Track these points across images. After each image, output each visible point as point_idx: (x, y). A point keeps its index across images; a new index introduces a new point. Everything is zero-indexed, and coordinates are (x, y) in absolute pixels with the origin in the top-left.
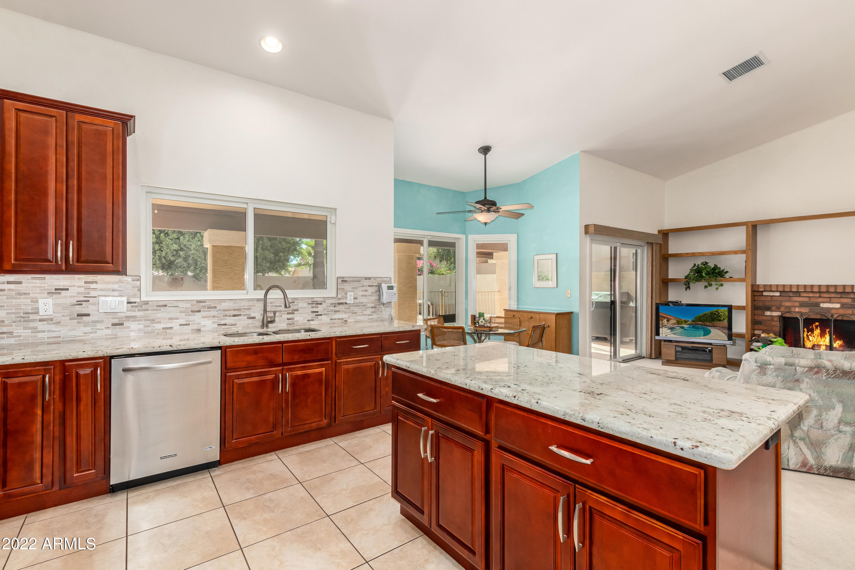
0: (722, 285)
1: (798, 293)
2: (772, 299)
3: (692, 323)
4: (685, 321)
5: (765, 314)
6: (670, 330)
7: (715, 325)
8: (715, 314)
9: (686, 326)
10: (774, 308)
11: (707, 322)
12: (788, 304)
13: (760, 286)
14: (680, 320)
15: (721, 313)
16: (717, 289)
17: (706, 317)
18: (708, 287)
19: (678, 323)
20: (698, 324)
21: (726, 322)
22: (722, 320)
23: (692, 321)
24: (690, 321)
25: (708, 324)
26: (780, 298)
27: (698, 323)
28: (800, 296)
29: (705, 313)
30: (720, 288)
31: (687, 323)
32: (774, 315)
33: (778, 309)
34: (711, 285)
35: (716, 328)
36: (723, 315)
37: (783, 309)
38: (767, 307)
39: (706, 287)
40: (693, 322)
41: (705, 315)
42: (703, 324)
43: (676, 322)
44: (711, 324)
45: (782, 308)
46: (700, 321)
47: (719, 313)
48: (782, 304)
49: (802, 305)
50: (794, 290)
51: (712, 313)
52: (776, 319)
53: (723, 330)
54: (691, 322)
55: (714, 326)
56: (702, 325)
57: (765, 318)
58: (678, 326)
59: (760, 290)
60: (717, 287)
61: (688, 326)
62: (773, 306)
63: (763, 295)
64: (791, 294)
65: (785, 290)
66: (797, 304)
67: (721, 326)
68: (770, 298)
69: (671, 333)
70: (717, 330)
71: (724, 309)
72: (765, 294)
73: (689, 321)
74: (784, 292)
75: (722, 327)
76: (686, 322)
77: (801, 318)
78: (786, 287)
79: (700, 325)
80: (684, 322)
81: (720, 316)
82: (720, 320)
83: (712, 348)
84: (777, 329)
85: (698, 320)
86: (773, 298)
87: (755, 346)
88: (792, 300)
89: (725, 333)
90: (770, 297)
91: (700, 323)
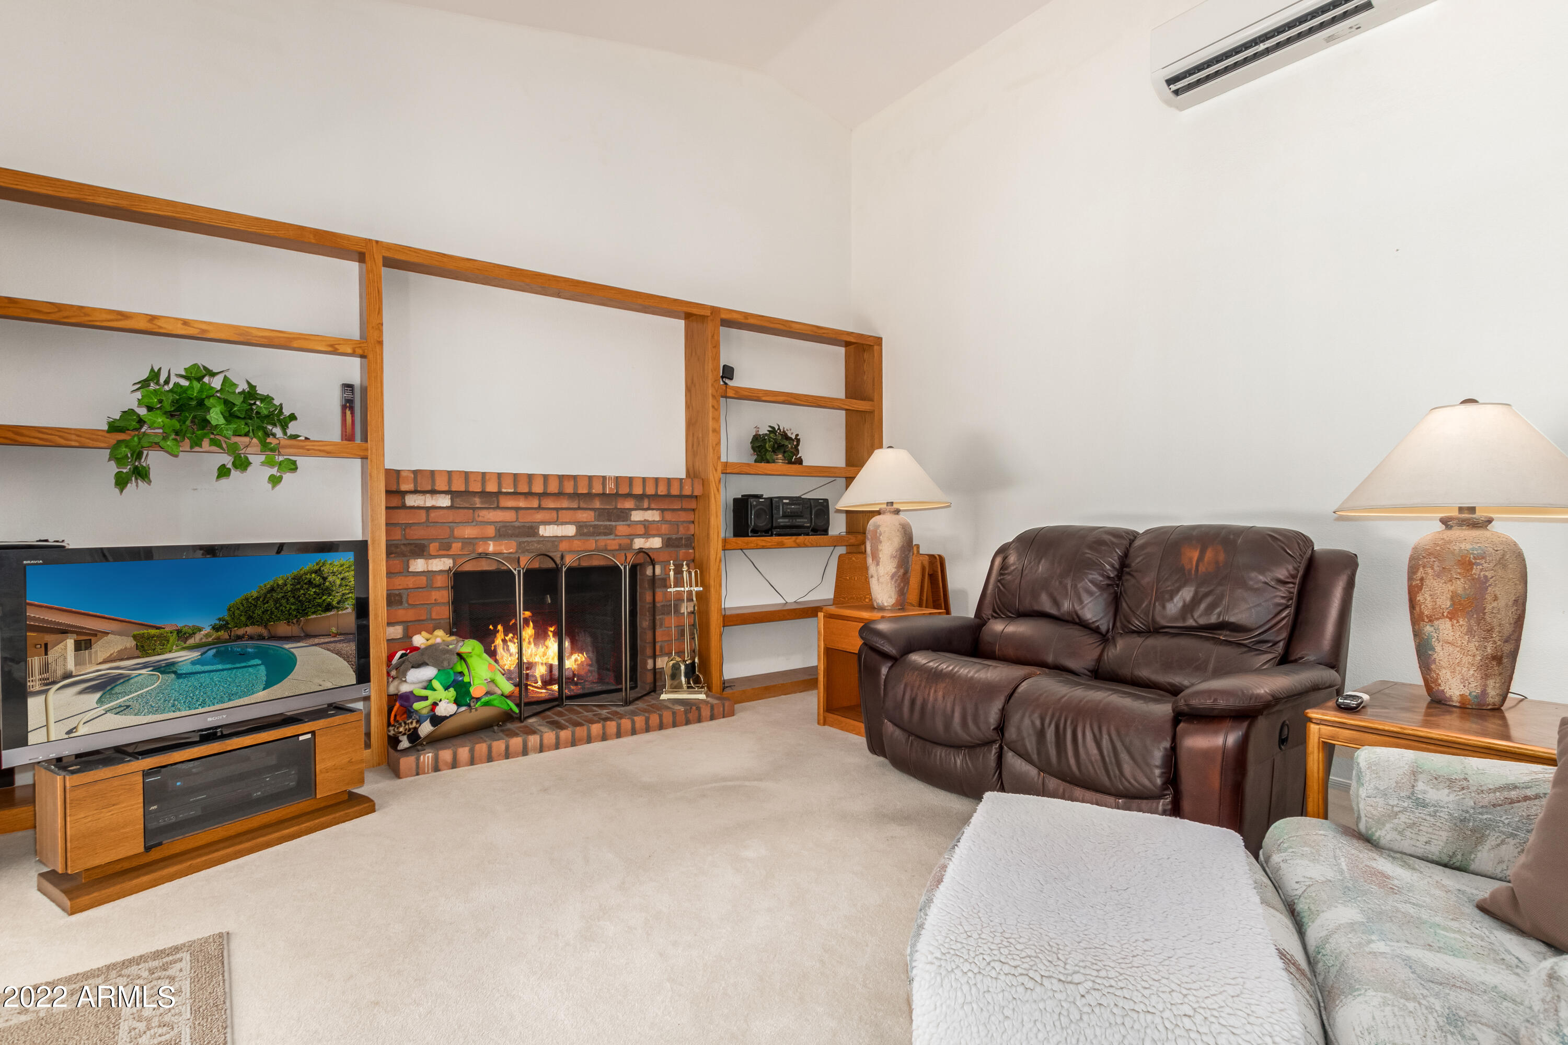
0: (293, 467)
1: (492, 498)
2: (428, 516)
3: (215, 635)
4: (179, 632)
5: (410, 570)
6: (98, 695)
7: (311, 629)
8: (310, 583)
9: (183, 657)
10: (433, 548)
11: (279, 619)
12: (469, 532)
13: (403, 474)
14: (153, 632)
15: (331, 579)
16: (275, 481)
17: (276, 601)
18: (233, 471)
19: (144, 645)
20: (239, 638)
21: (349, 610)
22: (334, 603)
23: (216, 628)
24: (207, 630)
25: (283, 628)
26: (451, 516)
27: (241, 632)
28: (498, 507)
29: (269, 583)
30: (287, 477)
31: (191, 642)
32: (434, 569)
33: (445, 549)
34: (242, 464)
35: (317, 641)
36: (338, 582)
37: (456, 547)
38: (416, 545)
39: (223, 472)
40: (221, 633)
41: (272, 590)
42: (265, 632)
43: (130, 643)
44: (293, 630)
45: (454, 545)
46: (253, 624)
47: (325, 579)
48: (456, 532)
49: (503, 532)
50: (492, 487)
51: (298, 579)
52: (440, 581)
53: (339, 646)
54: (207, 636)
55: (308, 636)
56: (261, 638)
57: (410, 582)
58: (145, 666)
59: (404, 487)
60: (274, 471)
61: (195, 655)
62: (434, 540)
63: (404, 507)
64: (478, 502)
65: (471, 490)
66: (491, 531)
67: (334, 630)
68: (422, 516)
69: (100, 710)
70: (317, 649)
71: (342, 561)
72: (411, 500)
73: (200, 630)
74: (467, 493)
75: (335, 635)
76: (183, 635)
77: (519, 572)
78: (472, 478)
79: (251, 638)
80: (173, 638)
81: (328, 591)
82: (329, 607)
83: (313, 733)
84: (444, 612)
85: (243, 618)
86: (433, 514)
87: (414, 683)
88: (480, 519)
89: (346, 658)
90: (423, 513)
91: (250, 630)
